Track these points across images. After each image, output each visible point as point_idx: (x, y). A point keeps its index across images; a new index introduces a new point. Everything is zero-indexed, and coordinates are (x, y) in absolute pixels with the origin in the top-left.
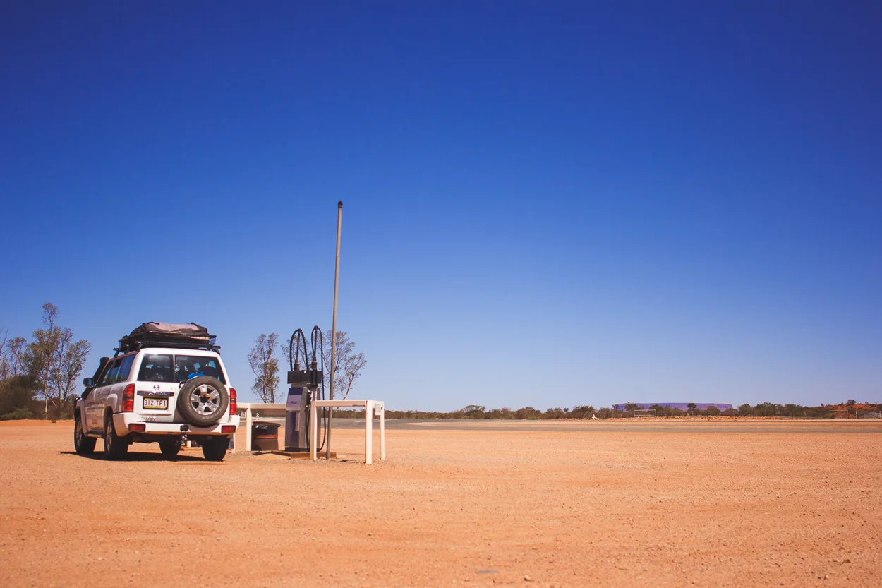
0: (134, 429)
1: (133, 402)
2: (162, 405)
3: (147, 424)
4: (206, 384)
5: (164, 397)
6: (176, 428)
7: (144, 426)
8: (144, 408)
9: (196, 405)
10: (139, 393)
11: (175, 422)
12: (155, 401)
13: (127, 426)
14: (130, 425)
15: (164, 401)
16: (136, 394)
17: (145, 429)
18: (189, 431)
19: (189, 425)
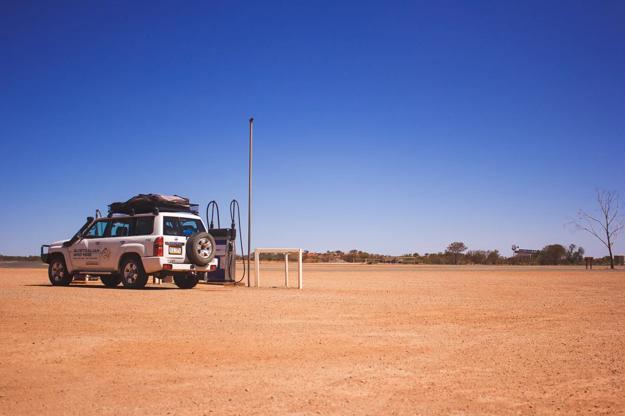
0: (165, 267)
1: (163, 249)
2: (179, 251)
3: (173, 265)
4: (204, 237)
5: (179, 246)
6: (187, 267)
7: (171, 265)
8: (169, 254)
9: (199, 251)
10: (167, 243)
11: (185, 263)
12: (175, 248)
13: (162, 266)
14: (164, 265)
15: (179, 249)
16: (164, 244)
17: (172, 268)
18: (194, 269)
19: (195, 265)
